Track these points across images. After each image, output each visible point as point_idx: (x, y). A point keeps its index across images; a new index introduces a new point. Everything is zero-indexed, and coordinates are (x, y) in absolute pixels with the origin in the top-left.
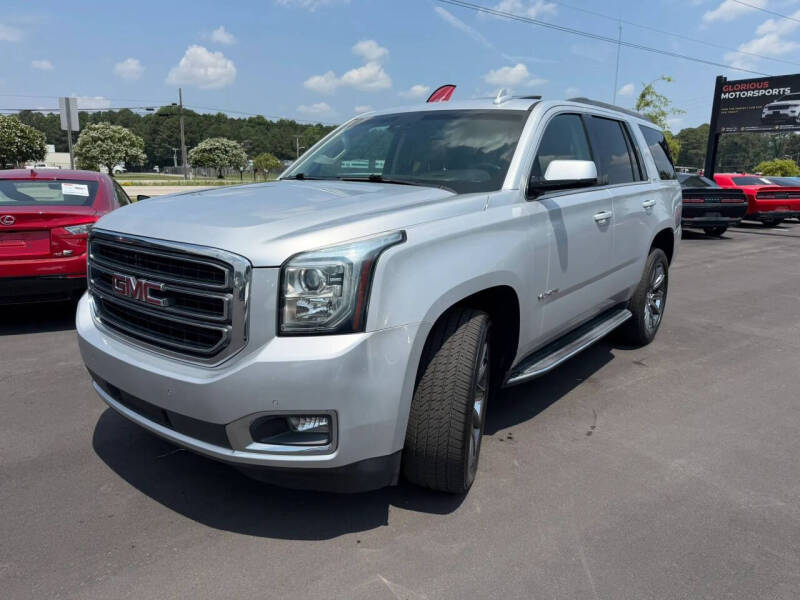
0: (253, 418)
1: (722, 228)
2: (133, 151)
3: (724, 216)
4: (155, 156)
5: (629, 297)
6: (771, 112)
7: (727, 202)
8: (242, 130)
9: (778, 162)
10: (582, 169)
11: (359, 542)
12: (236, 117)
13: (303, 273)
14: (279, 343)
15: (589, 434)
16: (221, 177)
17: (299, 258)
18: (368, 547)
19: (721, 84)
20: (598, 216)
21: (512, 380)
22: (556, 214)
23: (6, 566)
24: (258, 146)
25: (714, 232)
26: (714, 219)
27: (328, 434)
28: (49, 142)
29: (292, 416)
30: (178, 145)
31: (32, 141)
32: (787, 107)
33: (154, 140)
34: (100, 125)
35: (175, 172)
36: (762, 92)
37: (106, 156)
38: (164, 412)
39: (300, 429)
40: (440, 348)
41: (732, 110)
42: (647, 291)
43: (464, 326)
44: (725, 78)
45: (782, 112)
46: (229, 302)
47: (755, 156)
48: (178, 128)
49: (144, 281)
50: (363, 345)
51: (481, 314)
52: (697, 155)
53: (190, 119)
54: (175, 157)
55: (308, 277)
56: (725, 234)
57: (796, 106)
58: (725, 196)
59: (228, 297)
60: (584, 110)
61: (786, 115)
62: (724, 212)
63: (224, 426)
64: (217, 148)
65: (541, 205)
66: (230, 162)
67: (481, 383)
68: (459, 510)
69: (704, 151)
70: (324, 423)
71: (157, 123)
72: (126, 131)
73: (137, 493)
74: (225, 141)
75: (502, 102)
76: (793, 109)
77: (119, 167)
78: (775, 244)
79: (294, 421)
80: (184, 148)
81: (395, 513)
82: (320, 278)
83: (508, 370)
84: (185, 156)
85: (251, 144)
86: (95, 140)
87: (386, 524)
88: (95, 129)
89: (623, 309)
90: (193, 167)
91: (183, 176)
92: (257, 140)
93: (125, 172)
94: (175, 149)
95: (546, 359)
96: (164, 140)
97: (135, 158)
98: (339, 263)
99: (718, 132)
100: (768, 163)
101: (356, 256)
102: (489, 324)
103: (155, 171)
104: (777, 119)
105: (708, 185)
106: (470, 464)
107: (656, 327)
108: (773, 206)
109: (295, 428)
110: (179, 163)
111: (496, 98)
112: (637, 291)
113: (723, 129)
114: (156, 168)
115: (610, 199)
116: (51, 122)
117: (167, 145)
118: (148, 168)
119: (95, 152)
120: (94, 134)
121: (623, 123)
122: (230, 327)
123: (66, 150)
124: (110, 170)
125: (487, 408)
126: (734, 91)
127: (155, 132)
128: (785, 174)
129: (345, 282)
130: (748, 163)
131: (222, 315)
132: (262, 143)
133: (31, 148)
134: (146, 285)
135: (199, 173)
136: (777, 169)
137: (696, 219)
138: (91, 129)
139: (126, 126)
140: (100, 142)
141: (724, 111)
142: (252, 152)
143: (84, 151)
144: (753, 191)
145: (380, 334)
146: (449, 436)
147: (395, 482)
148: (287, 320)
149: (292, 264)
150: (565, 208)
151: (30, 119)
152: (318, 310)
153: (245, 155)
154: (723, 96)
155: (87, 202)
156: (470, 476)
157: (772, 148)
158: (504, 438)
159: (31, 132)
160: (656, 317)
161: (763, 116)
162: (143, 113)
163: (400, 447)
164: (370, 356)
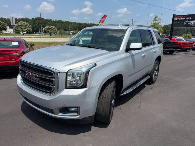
0: (60, 108)
1: (173, 51)
2: (29, 29)
3: (174, 49)
4: (34, 30)
5: (149, 73)
6: (186, 23)
7: (174, 46)
8: (56, 23)
9: (187, 35)
10: (139, 45)
11: (84, 135)
12: (54, 20)
13: (72, 74)
14: (66, 90)
15: (139, 107)
16: (51, 35)
17: (71, 70)
18: (86, 137)
19: (174, 16)
20: (142, 55)
21: (121, 95)
22: (132, 56)
23: (1, 141)
24: (60, 27)
25: (171, 53)
26: (171, 50)
27: (77, 111)
28: (8, 26)
29: (69, 108)
30: (40, 27)
31: (3, 26)
32: (190, 22)
33: (34, 26)
34: (20, 22)
35: (39, 34)
36: (184, 18)
37: (22, 30)
38: (38, 105)
39: (71, 110)
40: (104, 90)
41: (177, 23)
42: (154, 71)
43: (110, 84)
44: (175, 15)
45: (189, 23)
46: (54, 81)
47: (182, 32)
48: (40, 23)
49: (33, 74)
50: (86, 91)
51: (114, 81)
52: (168, 31)
53: (43, 21)
54: (39, 30)
55: (73, 75)
56: (174, 53)
57: (192, 22)
58: (174, 44)
59: (54, 79)
60: (140, 28)
61: (189, 24)
62: (174, 48)
63: (53, 109)
64: (50, 28)
65: (129, 53)
66: (53, 32)
67: (114, 96)
68: (108, 127)
69: (170, 30)
70: (76, 109)
71: (35, 21)
72: (27, 24)
73: (32, 122)
74: (52, 26)
75: (120, 27)
76: (191, 23)
77: (25, 33)
78: (186, 56)
79: (69, 109)
80: (41, 28)
81: (93, 128)
82: (76, 75)
83: (120, 92)
84: (42, 30)
85: (58, 27)
86: (19, 26)
87: (91, 131)
88: (19, 23)
89: (148, 75)
90: (44, 33)
91: (41, 35)
92: (60, 26)
93: (27, 33)
94: (39, 28)
95: (129, 89)
96: (37, 26)
97: (29, 30)
98: (80, 72)
99: (173, 28)
100: (185, 35)
101: (84, 70)
102: (116, 83)
103: (34, 34)
104: (187, 25)
105: (170, 41)
106: (111, 116)
107: (156, 79)
108: (185, 46)
109: (70, 110)
110: (40, 32)
111: (119, 25)
112: (152, 71)
113: (174, 27)
114: (35, 33)
115: (146, 50)
116: (8, 21)
117: (37, 27)
118: (33, 33)
119: (19, 29)
120: (19, 24)
121: (149, 31)
122: (54, 86)
123: (12, 28)
124: (23, 33)
125: (115, 102)
126: (177, 18)
127: (34, 24)
128: (189, 38)
129: (82, 76)
130: (180, 34)
131: (52, 83)
132: (61, 27)
133: (3, 27)
134: (34, 75)
135: (45, 34)
136: (187, 36)
137: (167, 50)
138: (18, 23)
139: (27, 22)
140: (20, 26)
141: (175, 23)
142: (59, 29)
143: (17, 28)
144: (181, 43)
145: (90, 89)
146: (106, 111)
147: (93, 122)
148: (68, 85)
149: (69, 72)
150: (135, 54)
151: (3, 20)
152: (75, 82)
153: (56, 30)
154: (174, 19)
155: (18, 47)
156: (111, 119)
157: (186, 30)
158: (119, 108)
159: (3, 23)
160: (156, 77)
161: (184, 24)
162: (31, 19)
163: (94, 114)
164: (88, 94)
